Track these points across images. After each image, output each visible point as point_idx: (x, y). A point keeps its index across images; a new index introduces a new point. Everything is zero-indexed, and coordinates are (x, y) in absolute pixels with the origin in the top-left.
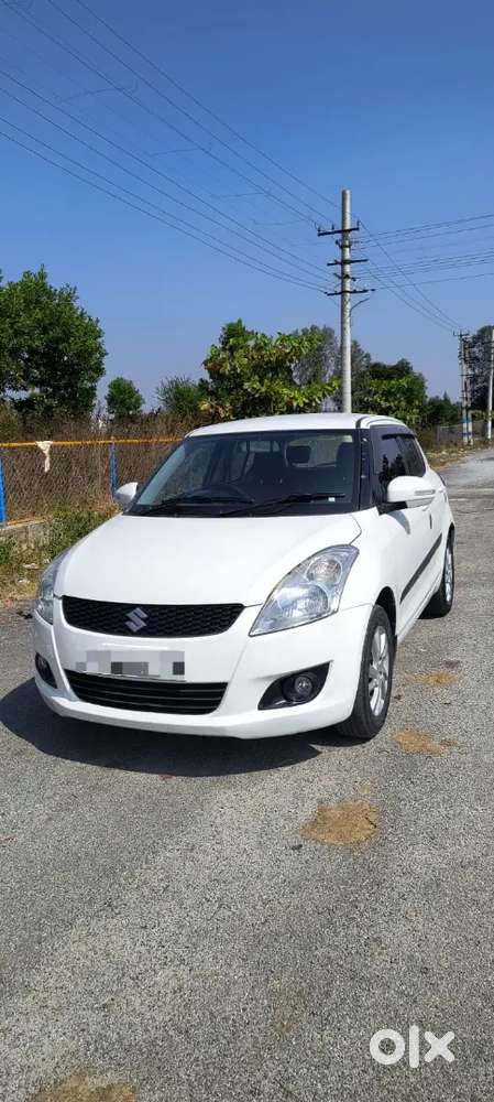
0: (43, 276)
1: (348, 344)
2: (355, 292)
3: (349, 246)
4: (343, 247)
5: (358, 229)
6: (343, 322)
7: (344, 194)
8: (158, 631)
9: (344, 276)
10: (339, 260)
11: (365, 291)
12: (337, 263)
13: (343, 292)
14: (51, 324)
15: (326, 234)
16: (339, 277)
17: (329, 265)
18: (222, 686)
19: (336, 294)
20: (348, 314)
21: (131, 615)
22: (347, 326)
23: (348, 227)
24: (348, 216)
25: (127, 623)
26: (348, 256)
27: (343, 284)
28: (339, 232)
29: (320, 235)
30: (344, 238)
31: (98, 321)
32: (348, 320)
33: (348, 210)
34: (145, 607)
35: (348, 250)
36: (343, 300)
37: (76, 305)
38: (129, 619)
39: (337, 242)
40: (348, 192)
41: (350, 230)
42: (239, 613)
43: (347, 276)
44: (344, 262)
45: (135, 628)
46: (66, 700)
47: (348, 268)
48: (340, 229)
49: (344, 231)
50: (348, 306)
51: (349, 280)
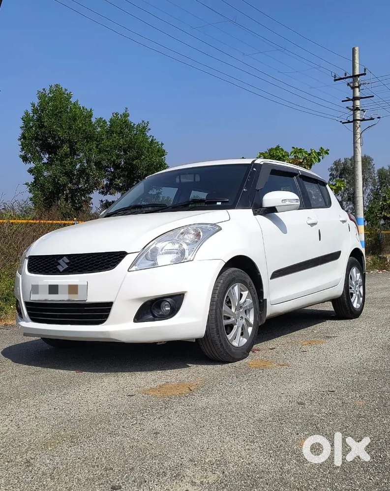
0: (126, 115)
1: (359, 159)
2: (364, 120)
3: (358, 87)
4: (353, 88)
5: (365, 74)
6: (355, 143)
7: (354, 50)
8: (75, 270)
9: (355, 109)
10: (351, 98)
11: (372, 119)
12: (349, 100)
13: (355, 121)
14: (129, 147)
15: (341, 79)
16: (352, 110)
17: (343, 101)
18: (110, 304)
19: (349, 122)
20: (359, 136)
21: (61, 261)
22: (358, 145)
23: (357, 73)
24: (357, 66)
25: (58, 267)
26: (358, 94)
27: (354, 115)
28: (350, 77)
29: (335, 80)
30: (354, 82)
31: (162, 144)
32: (359, 141)
33: (357, 61)
34: (69, 256)
35: (357, 90)
36: (355, 127)
37: (148, 134)
38: (59, 264)
39: (348, 84)
40: (357, 48)
41: (358, 76)
42: (123, 257)
43: (357, 109)
44: (355, 99)
45: (61, 269)
46: (24, 322)
47: (358, 103)
48: (352, 75)
49: (354, 76)
50: (359, 131)
51: (359, 112)
